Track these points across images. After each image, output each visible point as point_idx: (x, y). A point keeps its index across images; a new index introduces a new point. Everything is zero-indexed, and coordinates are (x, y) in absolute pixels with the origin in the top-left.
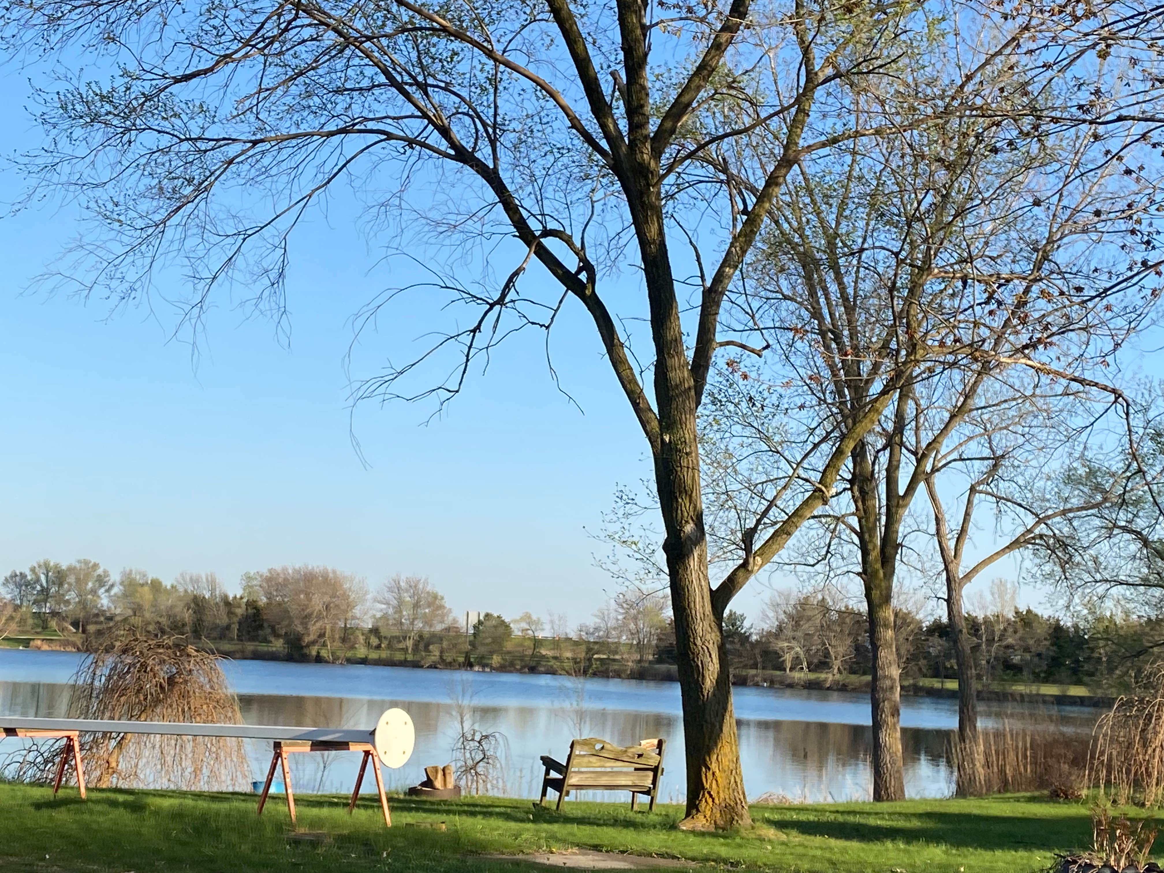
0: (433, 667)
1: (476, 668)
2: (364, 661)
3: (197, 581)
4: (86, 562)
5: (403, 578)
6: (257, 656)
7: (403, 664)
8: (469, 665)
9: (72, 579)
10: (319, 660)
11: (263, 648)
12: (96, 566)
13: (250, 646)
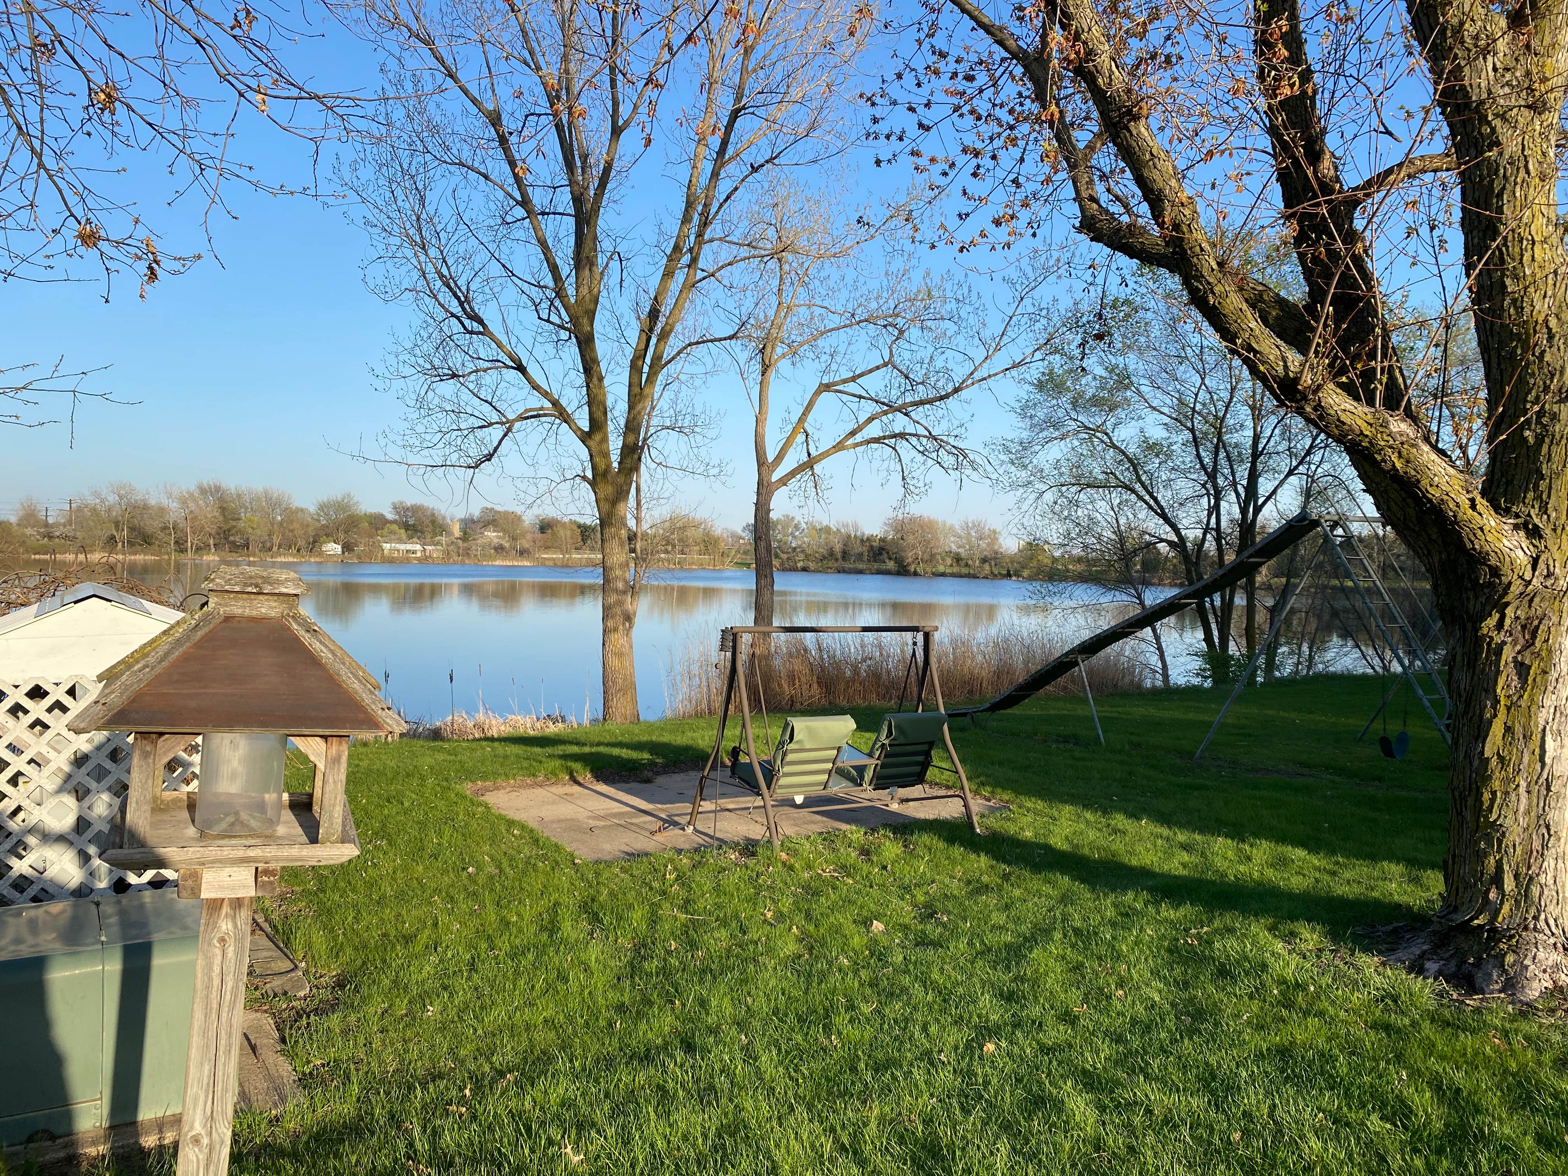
0: (986, 577)
1: (1014, 578)
2: (943, 575)
3: (847, 525)
4: (788, 516)
5: (970, 520)
6: (879, 572)
7: (969, 576)
8: (1009, 575)
9: (780, 527)
10: (916, 574)
11: (883, 567)
12: (793, 518)
13: (876, 566)
